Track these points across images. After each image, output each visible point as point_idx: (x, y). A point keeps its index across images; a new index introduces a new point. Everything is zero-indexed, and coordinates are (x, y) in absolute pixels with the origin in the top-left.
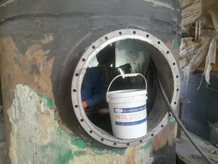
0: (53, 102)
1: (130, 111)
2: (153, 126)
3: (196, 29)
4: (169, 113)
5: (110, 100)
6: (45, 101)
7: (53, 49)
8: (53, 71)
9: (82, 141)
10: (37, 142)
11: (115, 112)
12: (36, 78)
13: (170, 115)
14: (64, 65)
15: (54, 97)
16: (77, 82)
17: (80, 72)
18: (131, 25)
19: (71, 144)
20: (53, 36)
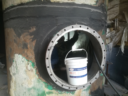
0: (35, 64)
1: (78, 70)
2: (91, 78)
3: (116, 23)
4: (100, 71)
5: (67, 63)
6: (30, 63)
7: (36, 35)
8: (35, 47)
9: (51, 86)
10: (26, 86)
11: (69, 70)
12: (26, 51)
13: (100, 72)
14: (41, 44)
15: (36, 62)
16: (49, 54)
17: (51, 48)
18: (79, 22)
19: (44, 88)
20: (35, 28)
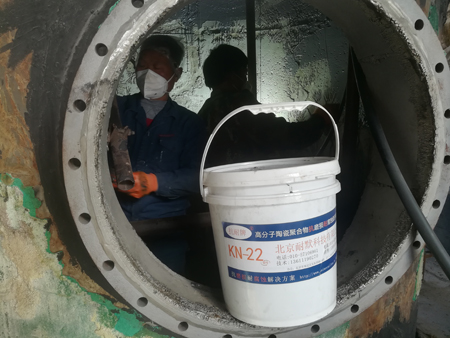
1: (279, 234)
4: (414, 236)
6: (16, 193)
8: (33, 102)
11: (226, 235)
13: (416, 244)
16: (82, 133)
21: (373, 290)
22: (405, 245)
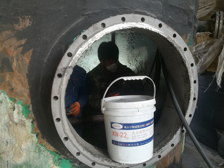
0: (31, 109)
1: (133, 127)
2: (161, 144)
3: (217, 22)
4: (182, 128)
5: (107, 110)
6: (19, 107)
8: (31, 69)
9: (68, 161)
10: (9, 160)
11: (112, 127)
12: (8, 76)
13: (183, 131)
14: (45, 61)
15: (32, 103)
16: (60, 86)
17: (64, 72)
18: (138, 10)
19: (52, 165)
20: (30, 20)
21: (167, 149)
22: (179, 132)
